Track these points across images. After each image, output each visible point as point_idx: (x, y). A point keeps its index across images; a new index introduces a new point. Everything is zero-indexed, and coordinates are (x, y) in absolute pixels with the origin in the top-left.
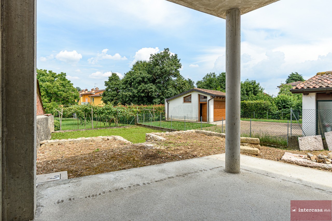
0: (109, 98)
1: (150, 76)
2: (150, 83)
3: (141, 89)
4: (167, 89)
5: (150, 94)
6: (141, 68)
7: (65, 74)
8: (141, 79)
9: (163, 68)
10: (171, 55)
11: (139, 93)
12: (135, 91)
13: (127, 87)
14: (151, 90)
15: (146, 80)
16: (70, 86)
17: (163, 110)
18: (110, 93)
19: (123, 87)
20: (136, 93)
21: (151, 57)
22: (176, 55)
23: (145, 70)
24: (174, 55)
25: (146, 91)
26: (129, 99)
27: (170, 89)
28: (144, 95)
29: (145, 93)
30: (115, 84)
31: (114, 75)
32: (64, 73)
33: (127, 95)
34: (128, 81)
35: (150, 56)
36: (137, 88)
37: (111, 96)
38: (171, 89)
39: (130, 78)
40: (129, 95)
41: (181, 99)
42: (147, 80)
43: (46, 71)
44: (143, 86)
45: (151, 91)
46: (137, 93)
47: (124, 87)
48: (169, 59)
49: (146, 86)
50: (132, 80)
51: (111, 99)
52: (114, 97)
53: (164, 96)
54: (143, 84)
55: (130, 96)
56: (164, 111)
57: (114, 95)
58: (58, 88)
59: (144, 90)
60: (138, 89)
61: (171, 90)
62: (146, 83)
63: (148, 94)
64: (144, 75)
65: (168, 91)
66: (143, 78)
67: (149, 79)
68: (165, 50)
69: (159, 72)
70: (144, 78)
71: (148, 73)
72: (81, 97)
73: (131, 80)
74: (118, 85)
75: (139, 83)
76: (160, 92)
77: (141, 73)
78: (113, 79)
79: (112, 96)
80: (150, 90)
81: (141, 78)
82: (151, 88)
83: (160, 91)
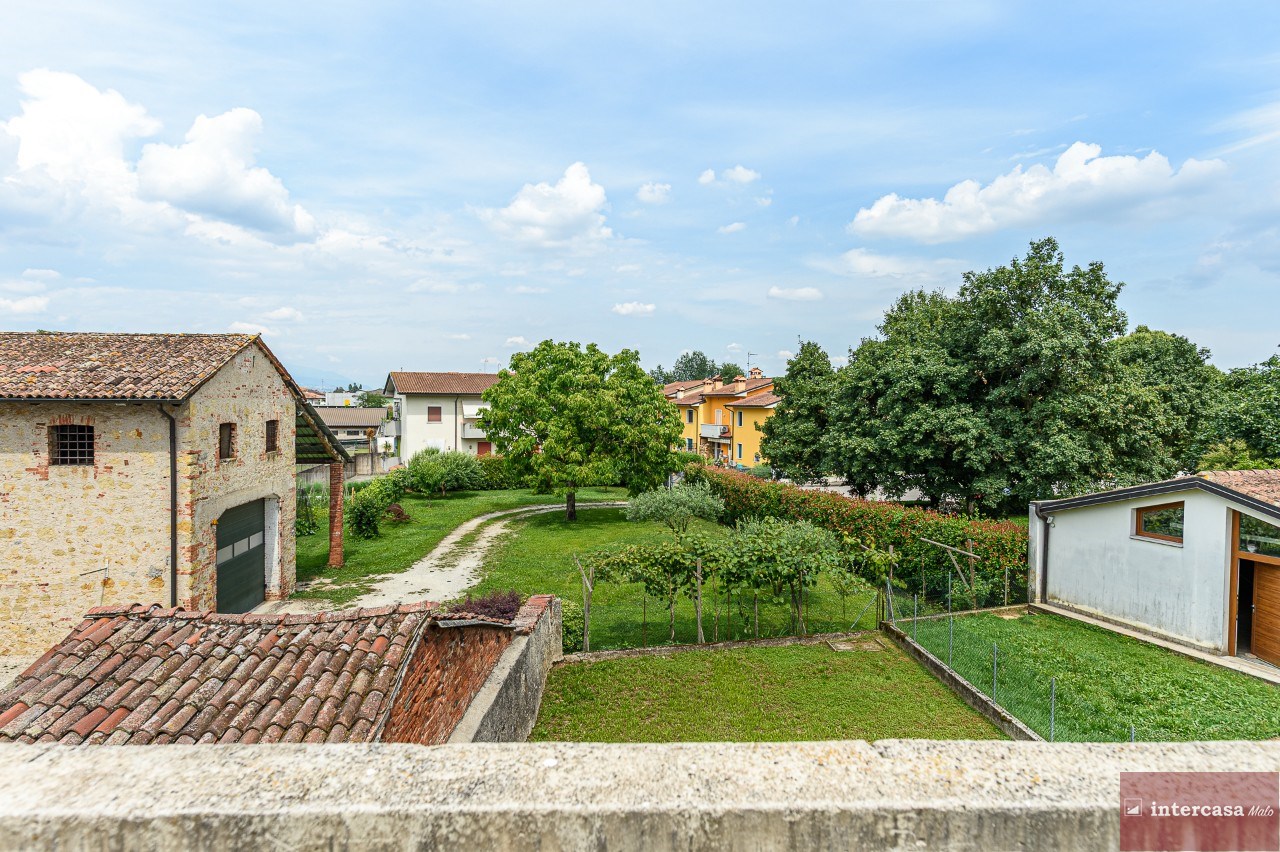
0: (786, 449)
1: (960, 370)
2: (961, 400)
3: (917, 432)
4: (1046, 438)
5: (955, 456)
6: (919, 335)
7: (636, 356)
8: (918, 386)
9: (1025, 339)
10: (1067, 269)
11: (908, 447)
12: (891, 437)
13: (856, 412)
14: (962, 437)
15: (939, 388)
16: (652, 399)
17: (1018, 554)
18: (790, 428)
19: (841, 414)
20: (895, 447)
21: (968, 285)
22: (1096, 269)
23: (937, 341)
24: (1085, 268)
25: (938, 437)
26: (864, 466)
27: (1057, 438)
28: (932, 453)
29: (933, 448)
30: (811, 393)
31: (810, 351)
32: (633, 351)
33: (855, 449)
34: (861, 388)
35: (961, 282)
36: (899, 423)
37: (794, 438)
38: (1064, 436)
39: (870, 374)
40: (862, 450)
41: (1123, 518)
42: (946, 390)
43: (578, 346)
44: (924, 417)
45: (961, 443)
46: (899, 445)
47: (846, 415)
48: (1057, 287)
49: (943, 414)
50: (881, 386)
51: (793, 452)
52: (806, 444)
53: (1026, 467)
54: (925, 407)
55: (870, 455)
56: (1025, 556)
57: (806, 435)
58: (611, 411)
59: (928, 436)
60: (902, 425)
61: (1068, 446)
62: (940, 402)
63: (949, 454)
64: (932, 366)
65: (1049, 450)
66: (928, 381)
67: (954, 386)
68: (1037, 248)
69: (1003, 356)
70: (933, 382)
71: (952, 354)
72: (701, 407)
73: (875, 384)
74: (824, 393)
75: (908, 402)
76: (1008, 448)
77: (918, 360)
78: (805, 369)
79: (798, 441)
80: (956, 438)
81: (920, 378)
82: (965, 430)
83: (1009, 443)
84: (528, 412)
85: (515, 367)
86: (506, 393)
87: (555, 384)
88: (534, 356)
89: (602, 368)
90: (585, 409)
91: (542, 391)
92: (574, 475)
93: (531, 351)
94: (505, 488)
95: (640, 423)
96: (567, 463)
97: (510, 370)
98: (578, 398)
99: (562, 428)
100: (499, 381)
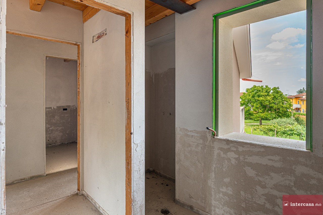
7: (278, 88)
43: (263, 86)
58: (269, 101)
72: (293, 100)
84: (249, 101)
85: (247, 91)
86: (244, 97)
87: (256, 95)
88: (252, 89)
89: (268, 91)
90: (263, 101)
91: (253, 97)
92: (260, 115)
93: (251, 88)
94: (247, 119)
95: (278, 104)
96: (258, 113)
97: (246, 92)
98: (261, 98)
99: (257, 105)
100: (243, 95)
